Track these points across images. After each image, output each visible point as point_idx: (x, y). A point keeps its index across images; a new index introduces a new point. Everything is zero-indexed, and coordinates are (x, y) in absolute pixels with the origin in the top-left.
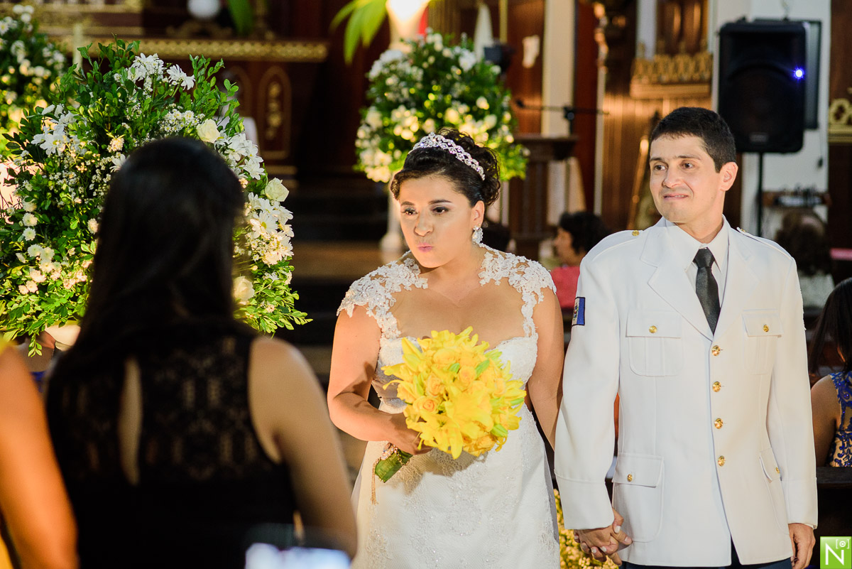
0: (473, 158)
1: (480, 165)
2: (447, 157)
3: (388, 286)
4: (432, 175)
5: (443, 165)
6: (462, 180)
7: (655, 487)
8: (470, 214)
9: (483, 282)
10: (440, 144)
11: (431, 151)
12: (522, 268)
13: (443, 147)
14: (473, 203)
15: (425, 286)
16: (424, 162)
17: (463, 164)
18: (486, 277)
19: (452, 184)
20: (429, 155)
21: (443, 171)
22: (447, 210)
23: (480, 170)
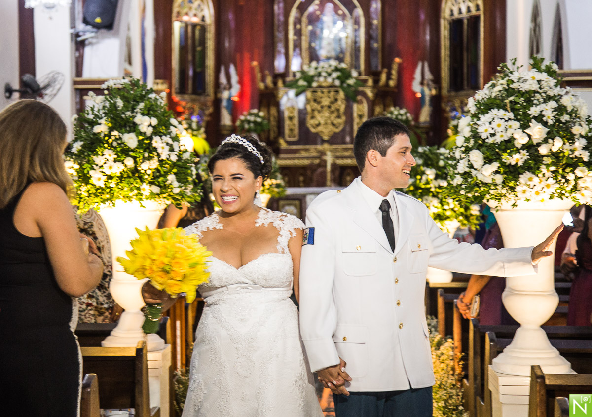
0: (257, 150)
1: (261, 155)
2: (242, 149)
3: (200, 229)
4: (233, 158)
5: (239, 152)
6: (250, 162)
7: (364, 344)
8: (254, 183)
9: (257, 225)
10: (238, 141)
11: (233, 144)
12: (283, 218)
13: (241, 143)
14: (256, 177)
15: (222, 228)
16: (229, 150)
17: (251, 152)
18: (259, 222)
19: (245, 164)
20: (231, 146)
21: (240, 156)
22: (240, 178)
23: (261, 158)
